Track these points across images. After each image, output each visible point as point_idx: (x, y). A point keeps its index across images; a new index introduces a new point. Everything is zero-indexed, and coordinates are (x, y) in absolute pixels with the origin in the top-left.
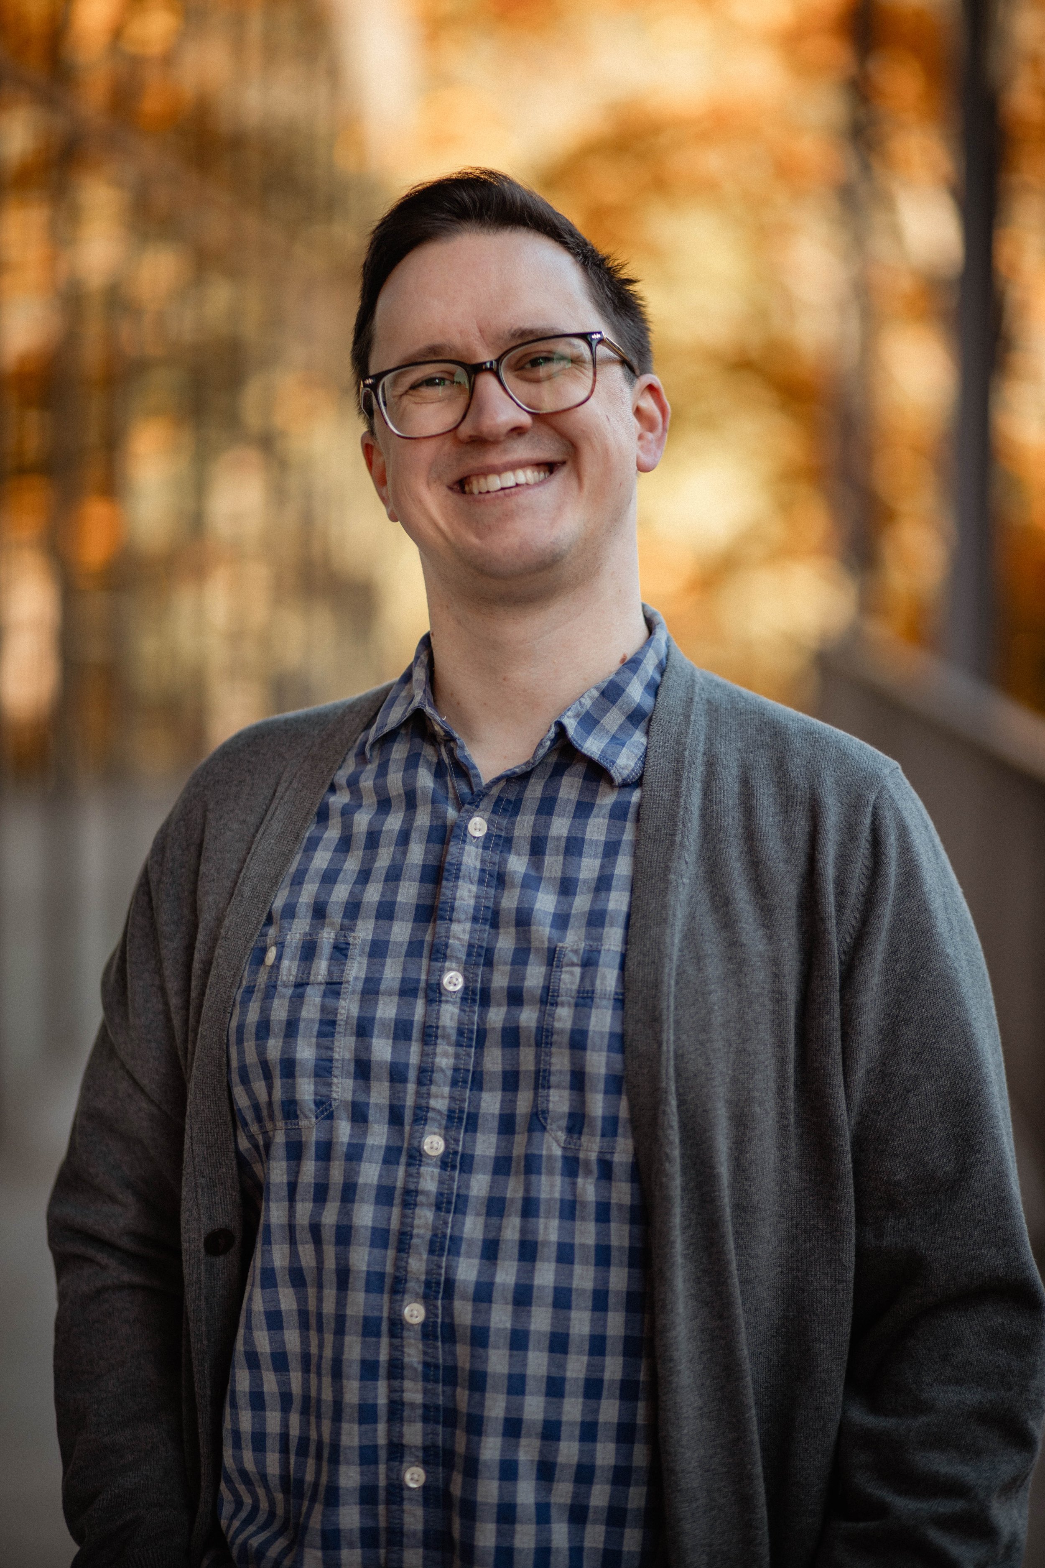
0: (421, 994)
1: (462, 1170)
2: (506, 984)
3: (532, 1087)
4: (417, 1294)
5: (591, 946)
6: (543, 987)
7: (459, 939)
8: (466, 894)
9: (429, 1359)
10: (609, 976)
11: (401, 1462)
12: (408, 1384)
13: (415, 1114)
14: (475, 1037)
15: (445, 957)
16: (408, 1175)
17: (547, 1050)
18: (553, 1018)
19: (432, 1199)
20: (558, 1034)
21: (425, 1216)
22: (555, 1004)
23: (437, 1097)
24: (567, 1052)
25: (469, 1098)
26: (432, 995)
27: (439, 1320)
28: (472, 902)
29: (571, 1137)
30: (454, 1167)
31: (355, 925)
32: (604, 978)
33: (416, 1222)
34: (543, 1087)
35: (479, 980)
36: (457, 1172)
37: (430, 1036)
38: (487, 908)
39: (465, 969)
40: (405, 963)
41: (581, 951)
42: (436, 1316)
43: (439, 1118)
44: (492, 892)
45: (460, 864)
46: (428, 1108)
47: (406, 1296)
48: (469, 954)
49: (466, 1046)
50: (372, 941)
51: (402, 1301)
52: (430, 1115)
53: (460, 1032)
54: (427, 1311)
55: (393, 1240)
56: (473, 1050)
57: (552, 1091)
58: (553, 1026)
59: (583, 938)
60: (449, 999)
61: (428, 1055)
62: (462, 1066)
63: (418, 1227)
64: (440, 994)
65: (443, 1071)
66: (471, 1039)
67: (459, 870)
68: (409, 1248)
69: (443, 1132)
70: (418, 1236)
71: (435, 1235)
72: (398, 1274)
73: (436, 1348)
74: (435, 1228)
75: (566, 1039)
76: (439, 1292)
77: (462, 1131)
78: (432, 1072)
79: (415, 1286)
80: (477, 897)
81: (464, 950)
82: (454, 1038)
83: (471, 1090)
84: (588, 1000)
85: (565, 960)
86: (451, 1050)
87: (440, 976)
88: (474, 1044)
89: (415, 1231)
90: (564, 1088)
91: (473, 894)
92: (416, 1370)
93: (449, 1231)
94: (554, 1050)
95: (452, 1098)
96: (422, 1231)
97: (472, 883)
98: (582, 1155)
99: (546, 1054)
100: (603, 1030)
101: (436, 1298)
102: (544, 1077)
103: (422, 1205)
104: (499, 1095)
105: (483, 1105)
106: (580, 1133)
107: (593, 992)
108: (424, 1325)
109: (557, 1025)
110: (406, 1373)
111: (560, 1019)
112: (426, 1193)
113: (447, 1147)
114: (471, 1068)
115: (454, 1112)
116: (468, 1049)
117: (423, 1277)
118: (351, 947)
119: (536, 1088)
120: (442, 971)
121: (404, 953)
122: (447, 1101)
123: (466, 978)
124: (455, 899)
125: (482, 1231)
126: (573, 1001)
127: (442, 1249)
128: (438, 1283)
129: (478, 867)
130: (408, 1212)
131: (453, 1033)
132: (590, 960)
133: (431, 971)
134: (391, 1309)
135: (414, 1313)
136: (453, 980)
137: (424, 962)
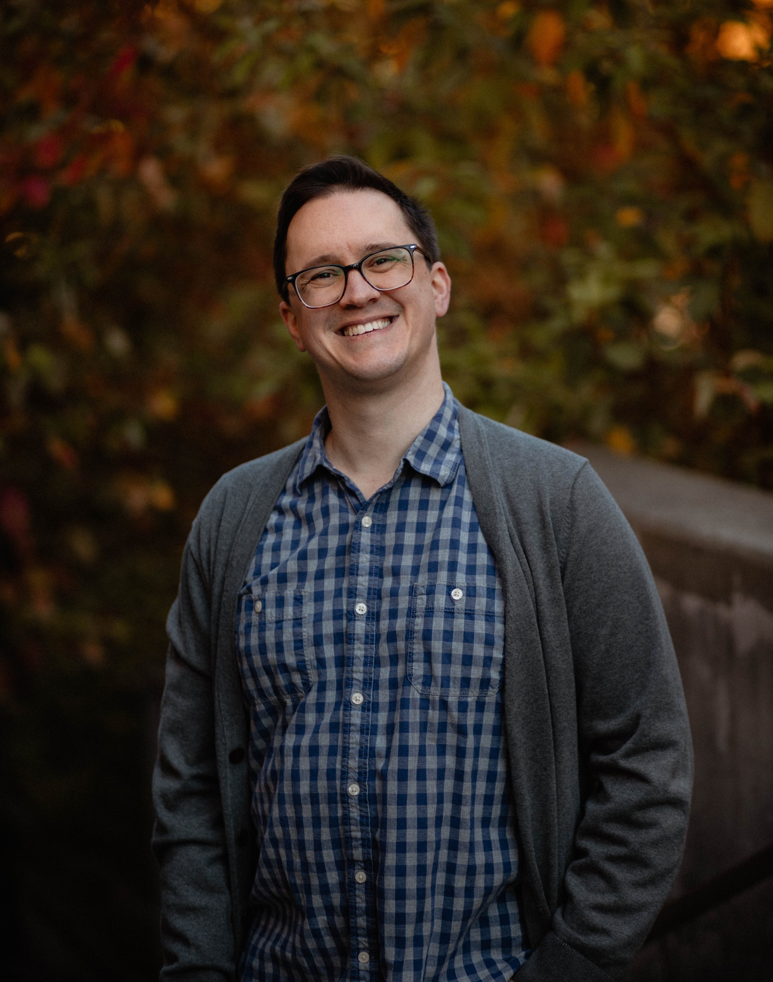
0: (344, 617)
1: (373, 712)
2: (388, 608)
3: (404, 663)
4: (355, 779)
5: (431, 583)
6: (409, 608)
7: (363, 585)
8: (364, 560)
9: (363, 814)
10: (441, 599)
11: (354, 869)
12: (353, 828)
13: (346, 683)
14: (375, 639)
15: (356, 596)
16: (345, 715)
17: (411, 642)
18: (414, 624)
19: (358, 728)
20: (416, 632)
21: (355, 738)
22: (415, 617)
23: (356, 672)
24: (421, 642)
25: (374, 672)
26: (350, 616)
27: (367, 793)
28: (368, 564)
29: (425, 688)
30: (369, 710)
31: (304, 585)
32: (438, 600)
33: (351, 741)
34: (410, 661)
35: (375, 608)
36: (371, 712)
37: (351, 639)
38: (376, 567)
39: (367, 602)
40: (334, 601)
41: (426, 586)
42: (366, 790)
43: (359, 684)
44: (378, 558)
45: (360, 543)
46: (352, 678)
47: (349, 781)
48: (369, 593)
49: (371, 644)
50: (315, 592)
51: (347, 783)
52: (354, 682)
53: (367, 636)
54: (360, 787)
55: (340, 751)
56: (374, 646)
57: (414, 664)
58: (414, 628)
59: (427, 579)
60: (359, 618)
61: (350, 649)
62: (369, 655)
63: (352, 743)
64: (355, 616)
65: (358, 658)
66: (372, 640)
67: (359, 546)
68: (348, 755)
69: (361, 692)
70: (353, 748)
71: (361, 747)
72: (343, 769)
73: (367, 807)
74: (361, 744)
75: (421, 635)
76: (366, 778)
77: (372, 690)
78: (353, 659)
79: (353, 775)
80: (371, 561)
81: (366, 591)
82: (363, 640)
83: (374, 667)
84: (430, 613)
85: (418, 592)
86: (362, 646)
87: (354, 606)
88: (374, 642)
89: (351, 746)
90: (421, 662)
91: (369, 560)
92: (356, 820)
93: (369, 745)
94: (415, 641)
95: (365, 672)
96: (354, 746)
97: (367, 553)
98: (431, 697)
99: (411, 644)
100: (440, 629)
101: (365, 781)
102: (410, 656)
103: (353, 731)
104: (388, 668)
105: (381, 674)
106: (430, 685)
107: (433, 608)
108: (359, 795)
109: (416, 628)
110: (352, 821)
111: (417, 625)
112: (355, 725)
113: (364, 699)
114: (374, 656)
115: (367, 680)
116: (371, 646)
117: (357, 770)
118: (304, 597)
119: (406, 663)
120: (354, 603)
121: (333, 596)
122: (362, 675)
123: (368, 606)
124: (358, 563)
125: (386, 743)
126: (423, 614)
127: (366, 754)
128: (365, 773)
129: (369, 544)
130: (346, 736)
131: (363, 637)
132: (431, 591)
133: (348, 604)
134: (342, 789)
135: (354, 789)
136: (361, 608)
137: (344, 599)
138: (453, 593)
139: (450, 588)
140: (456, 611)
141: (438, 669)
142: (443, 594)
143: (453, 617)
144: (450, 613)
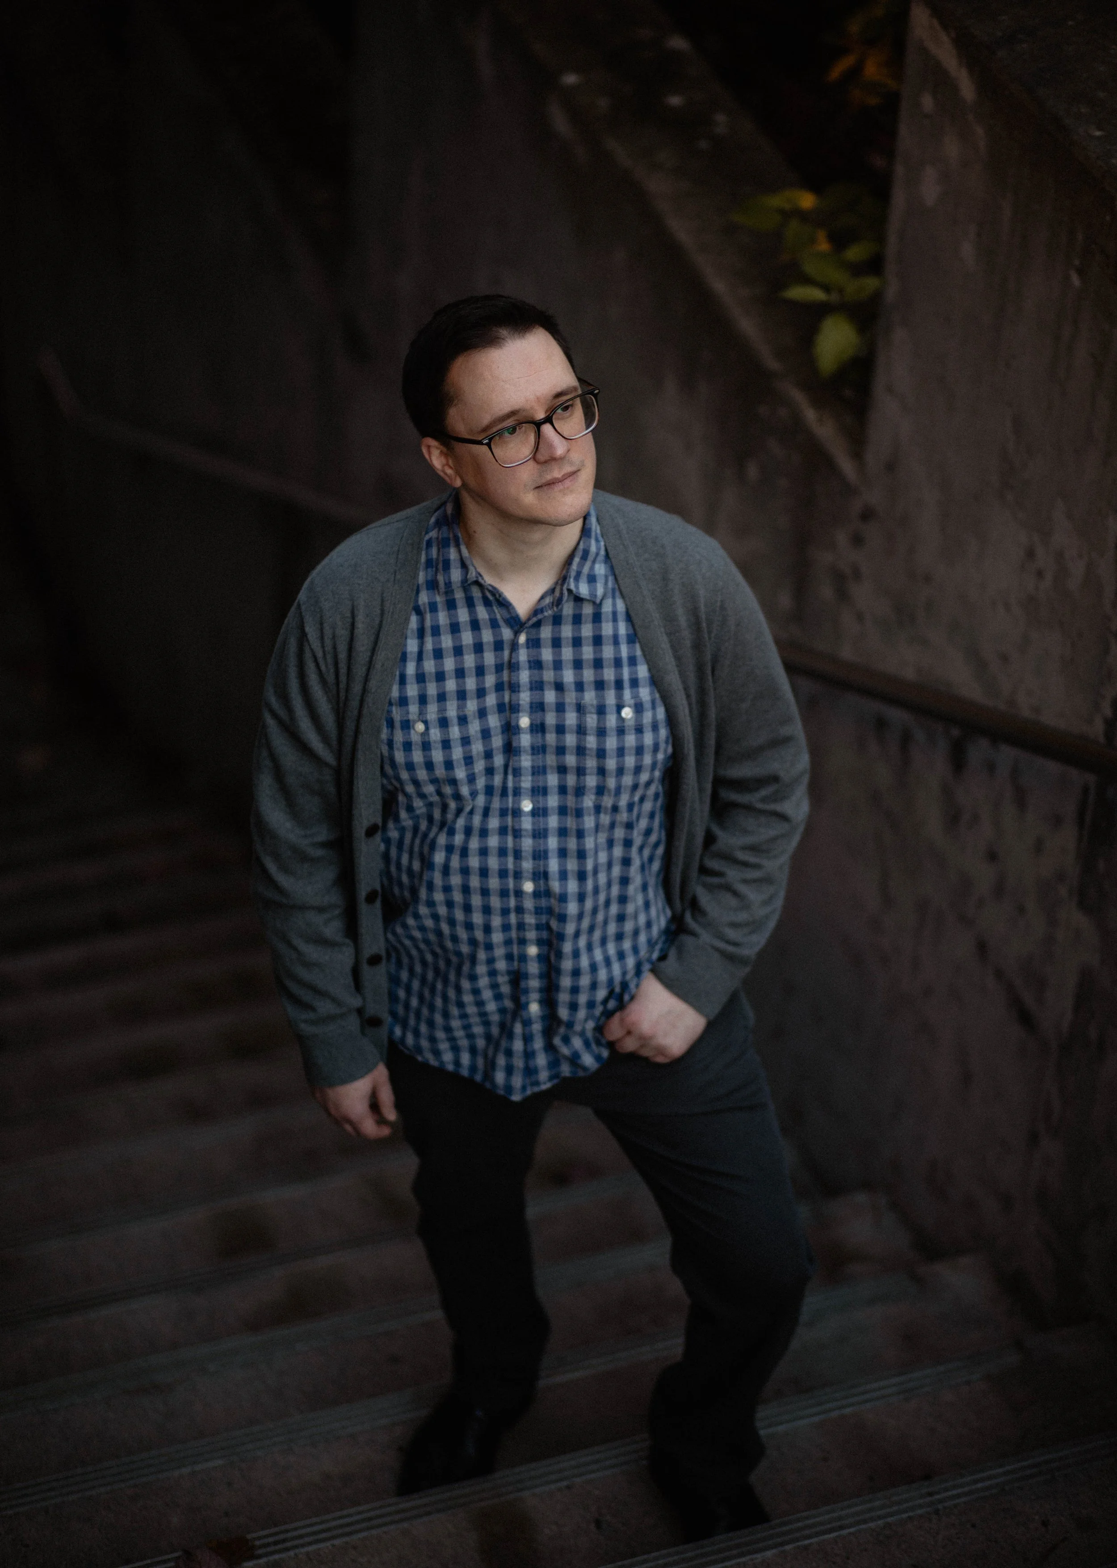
1: (543, 817)
2: (554, 723)
3: (575, 774)
4: (529, 878)
5: (599, 702)
6: (577, 724)
7: (524, 700)
8: (524, 676)
9: (537, 906)
10: (611, 718)
11: (525, 945)
12: (527, 916)
13: (514, 791)
14: (541, 750)
15: (518, 711)
16: (514, 822)
17: (583, 757)
18: (585, 741)
19: (530, 833)
20: (589, 749)
21: (527, 841)
22: (585, 734)
23: (524, 781)
24: (594, 758)
25: (542, 780)
26: (514, 729)
27: (542, 889)
28: (528, 680)
29: (598, 797)
30: (539, 816)
33: (523, 844)
34: (581, 774)
35: (539, 721)
36: (541, 818)
37: (518, 751)
38: (536, 682)
39: (530, 715)
40: (499, 716)
41: (594, 704)
42: (540, 887)
43: (526, 791)
44: (537, 672)
45: (517, 660)
46: (521, 787)
47: (523, 879)
48: (531, 707)
49: (537, 755)
50: (478, 710)
51: (521, 881)
52: (523, 790)
53: (533, 748)
54: (535, 885)
55: (511, 853)
56: (541, 757)
57: (586, 776)
58: (585, 745)
59: (594, 697)
60: (523, 731)
61: (517, 760)
62: (536, 765)
63: (524, 847)
64: (520, 729)
65: (526, 768)
66: (539, 751)
67: (518, 663)
68: (521, 857)
69: (530, 799)
70: (526, 851)
71: (534, 851)
72: (516, 869)
73: (541, 901)
74: (534, 847)
75: (594, 753)
76: (540, 876)
77: (540, 797)
78: (520, 768)
79: (526, 874)
80: (530, 676)
81: (529, 706)
82: (529, 752)
83: (542, 776)
84: (602, 732)
85: (587, 711)
86: (529, 757)
87: (518, 721)
88: (541, 754)
89: (523, 849)
90: (594, 775)
91: (528, 675)
92: (530, 910)
93: (541, 847)
94: (587, 757)
95: (533, 781)
96: (527, 849)
97: (526, 670)
98: (603, 804)
99: (583, 759)
100: (613, 747)
101: (539, 880)
102: (581, 769)
103: (525, 836)
104: (556, 777)
105: (549, 782)
106: (603, 795)
107: (605, 727)
108: (534, 892)
109: (588, 745)
110: (525, 911)
111: (589, 742)
112: (526, 830)
113: (534, 806)
114: (541, 765)
115: (535, 788)
117: (531, 871)
119: (577, 775)
120: (518, 718)
121: (496, 711)
122: (531, 783)
123: (531, 720)
124: (518, 679)
125: (557, 845)
126: (595, 733)
127: (539, 857)
128: (540, 872)
129: (527, 660)
130: (517, 840)
131: (529, 749)
132: (601, 710)
133: (512, 718)
134: (515, 886)
135: (528, 887)
137: (508, 714)
138: (623, 712)
139: (619, 708)
140: (626, 728)
141: (611, 783)
142: (613, 713)
143: (624, 734)
144: (621, 731)
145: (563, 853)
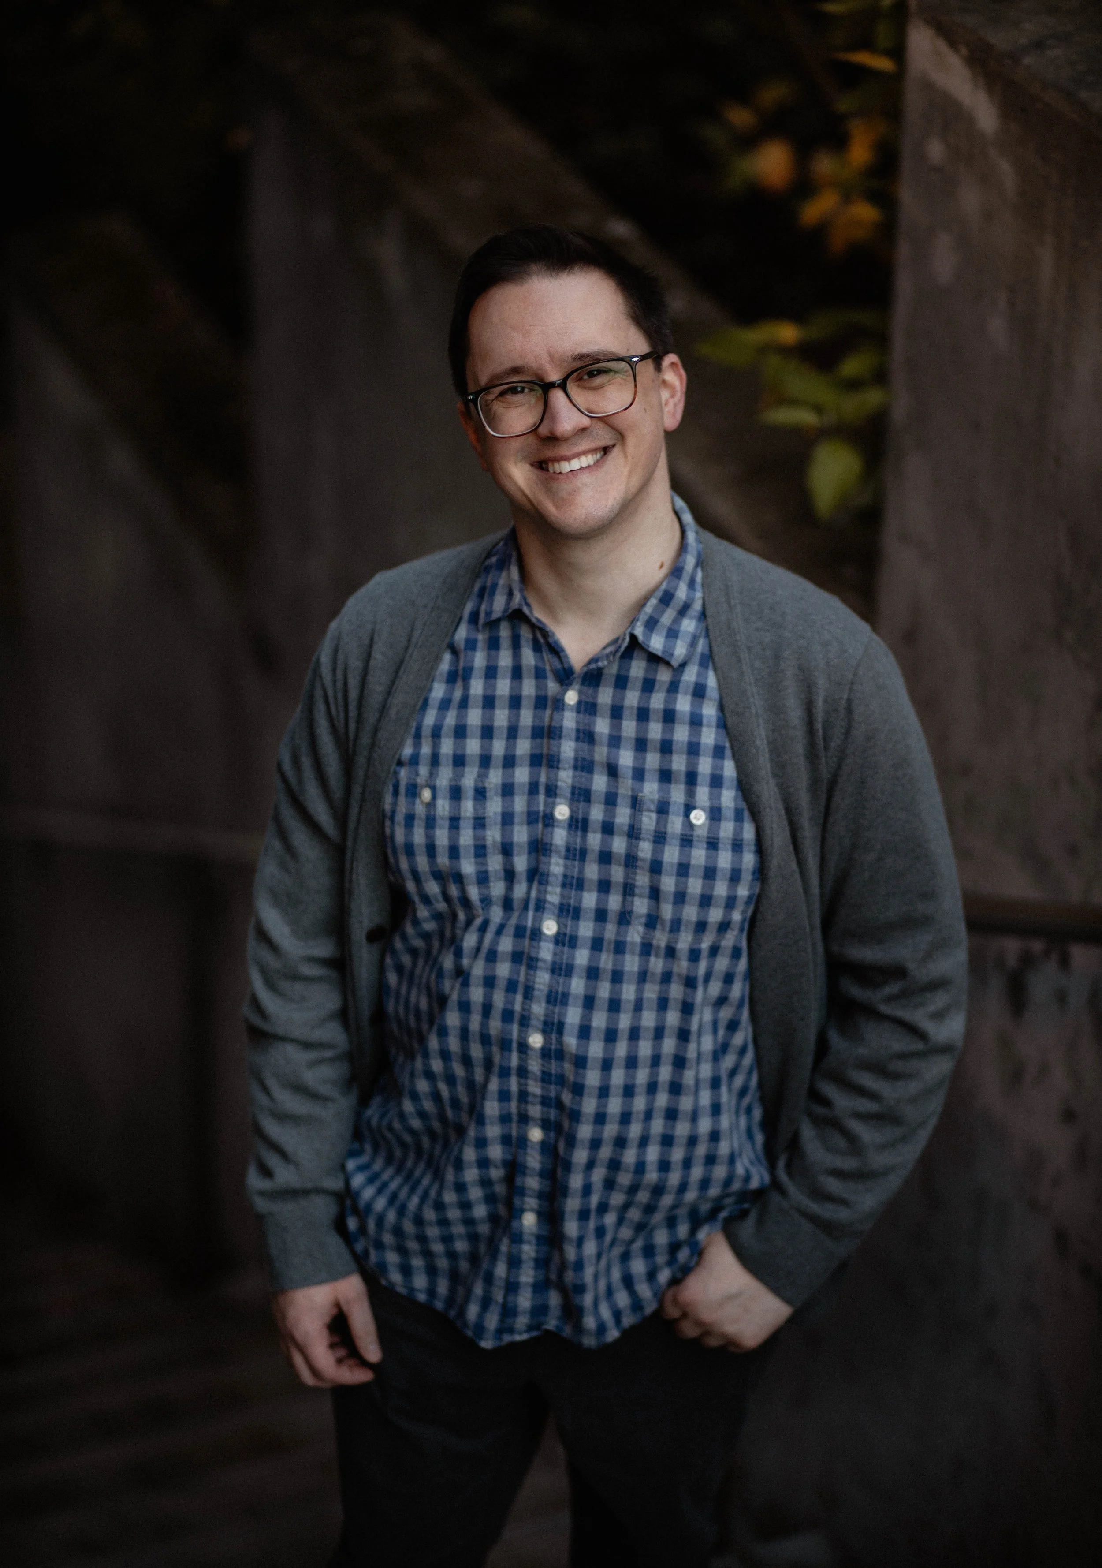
0: (540, 820)
1: (569, 947)
2: (601, 819)
3: (621, 893)
4: (538, 1028)
5: (662, 798)
6: (630, 825)
7: (565, 782)
8: (568, 749)
9: (545, 1069)
10: (676, 821)
11: (527, 1125)
12: (531, 1082)
13: (536, 904)
14: (578, 853)
15: (555, 795)
16: (531, 946)
17: (633, 870)
18: (638, 849)
19: (549, 966)
20: (641, 860)
21: (543, 977)
22: (639, 839)
23: (551, 894)
24: (647, 873)
25: (574, 896)
26: (547, 820)
27: (553, 1046)
28: (573, 755)
29: (648, 930)
30: (564, 945)
31: (488, 773)
32: (672, 821)
33: (537, 980)
34: (629, 895)
35: (580, 813)
36: (566, 947)
37: (547, 850)
38: (583, 759)
39: (570, 804)
40: (528, 799)
41: (655, 801)
42: (551, 1043)
43: (552, 907)
44: (585, 746)
45: (562, 727)
46: (545, 901)
47: (530, 1029)
48: (573, 794)
49: (572, 860)
50: (502, 784)
51: (527, 1031)
52: (547, 906)
53: (568, 849)
54: (545, 1040)
55: (520, 989)
56: (577, 863)
57: (636, 898)
58: (637, 854)
59: (657, 790)
60: (558, 825)
61: (545, 863)
62: (569, 874)
63: (538, 984)
64: (552, 820)
65: (555, 876)
66: (575, 855)
67: (561, 731)
68: (532, 996)
69: (556, 918)
70: (539, 990)
71: (550, 992)
72: (524, 1013)
73: (551, 1063)
74: (550, 986)
75: (647, 865)
76: (553, 1028)
77: (569, 918)
78: (548, 876)
79: (536, 1023)
80: (576, 751)
81: (570, 790)
82: (563, 853)
83: (575, 890)
84: (661, 838)
85: (645, 807)
86: (561, 861)
87: (552, 807)
88: (577, 858)
89: (536, 986)
90: (645, 898)
91: (573, 749)
92: (536, 1074)
93: (560, 988)
94: (638, 871)
95: (562, 896)
96: (541, 987)
97: (571, 740)
98: (655, 942)
99: (632, 873)
100: (674, 861)
101: (551, 1033)
102: (630, 888)
103: (541, 969)
104: (595, 895)
105: (584, 901)
106: (654, 928)
107: (665, 833)
108: (543, 1049)
109: (641, 854)
110: (530, 1075)
111: (642, 851)
112: (544, 961)
113: (559, 929)
114: (576, 876)
115: (564, 905)
116: (573, 862)
117: (542, 1018)
118: (487, 790)
119: (624, 895)
120: (554, 805)
121: (526, 791)
122: (558, 898)
123: (571, 811)
124: (559, 752)
125: (584, 989)
126: (651, 838)
127: (556, 1001)
128: (553, 1023)
129: (574, 728)
130: (532, 972)
131: (563, 850)
132: (663, 809)
133: (546, 804)
134: (519, 1036)
135: (536, 1040)
136: (562, 812)
137: (541, 798)
138: (693, 815)
139: (689, 808)
140: (695, 839)
141: (667, 911)
142: (679, 815)
143: (691, 846)
144: (687, 841)
145: (589, 1002)
